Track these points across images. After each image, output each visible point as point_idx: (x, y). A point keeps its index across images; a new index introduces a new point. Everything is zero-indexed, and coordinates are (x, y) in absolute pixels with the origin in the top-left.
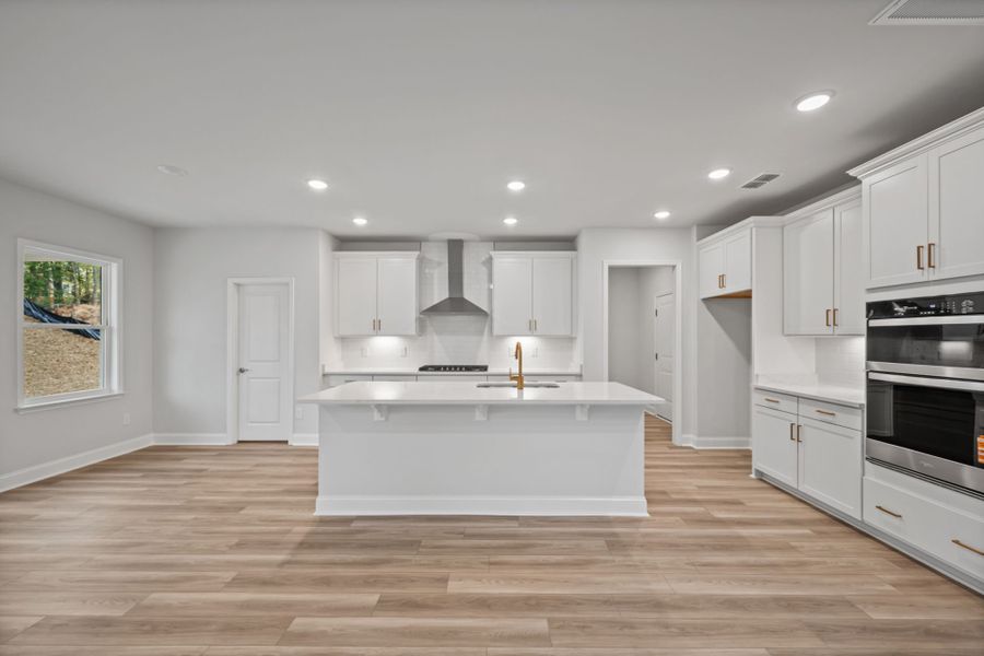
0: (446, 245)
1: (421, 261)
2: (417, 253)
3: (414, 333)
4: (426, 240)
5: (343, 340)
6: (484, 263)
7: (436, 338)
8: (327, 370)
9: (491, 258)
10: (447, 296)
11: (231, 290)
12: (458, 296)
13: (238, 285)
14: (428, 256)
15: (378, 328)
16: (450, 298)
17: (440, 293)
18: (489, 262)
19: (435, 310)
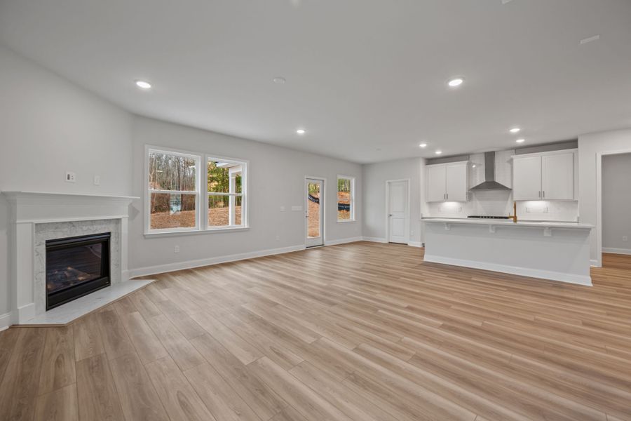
0: (484, 155)
1: (469, 165)
2: (467, 162)
3: (465, 200)
4: (472, 154)
5: (430, 203)
6: (508, 162)
7: (478, 202)
8: (424, 216)
9: (512, 160)
10: (485, 181)
11: (387, 184)
12: (490, 180)
13: (389, 183)
14: (473, 161)
15: (446, 198)
16: (486, 182)
17: (480, 178)
18: (511, 161)
19: (478, 188)
